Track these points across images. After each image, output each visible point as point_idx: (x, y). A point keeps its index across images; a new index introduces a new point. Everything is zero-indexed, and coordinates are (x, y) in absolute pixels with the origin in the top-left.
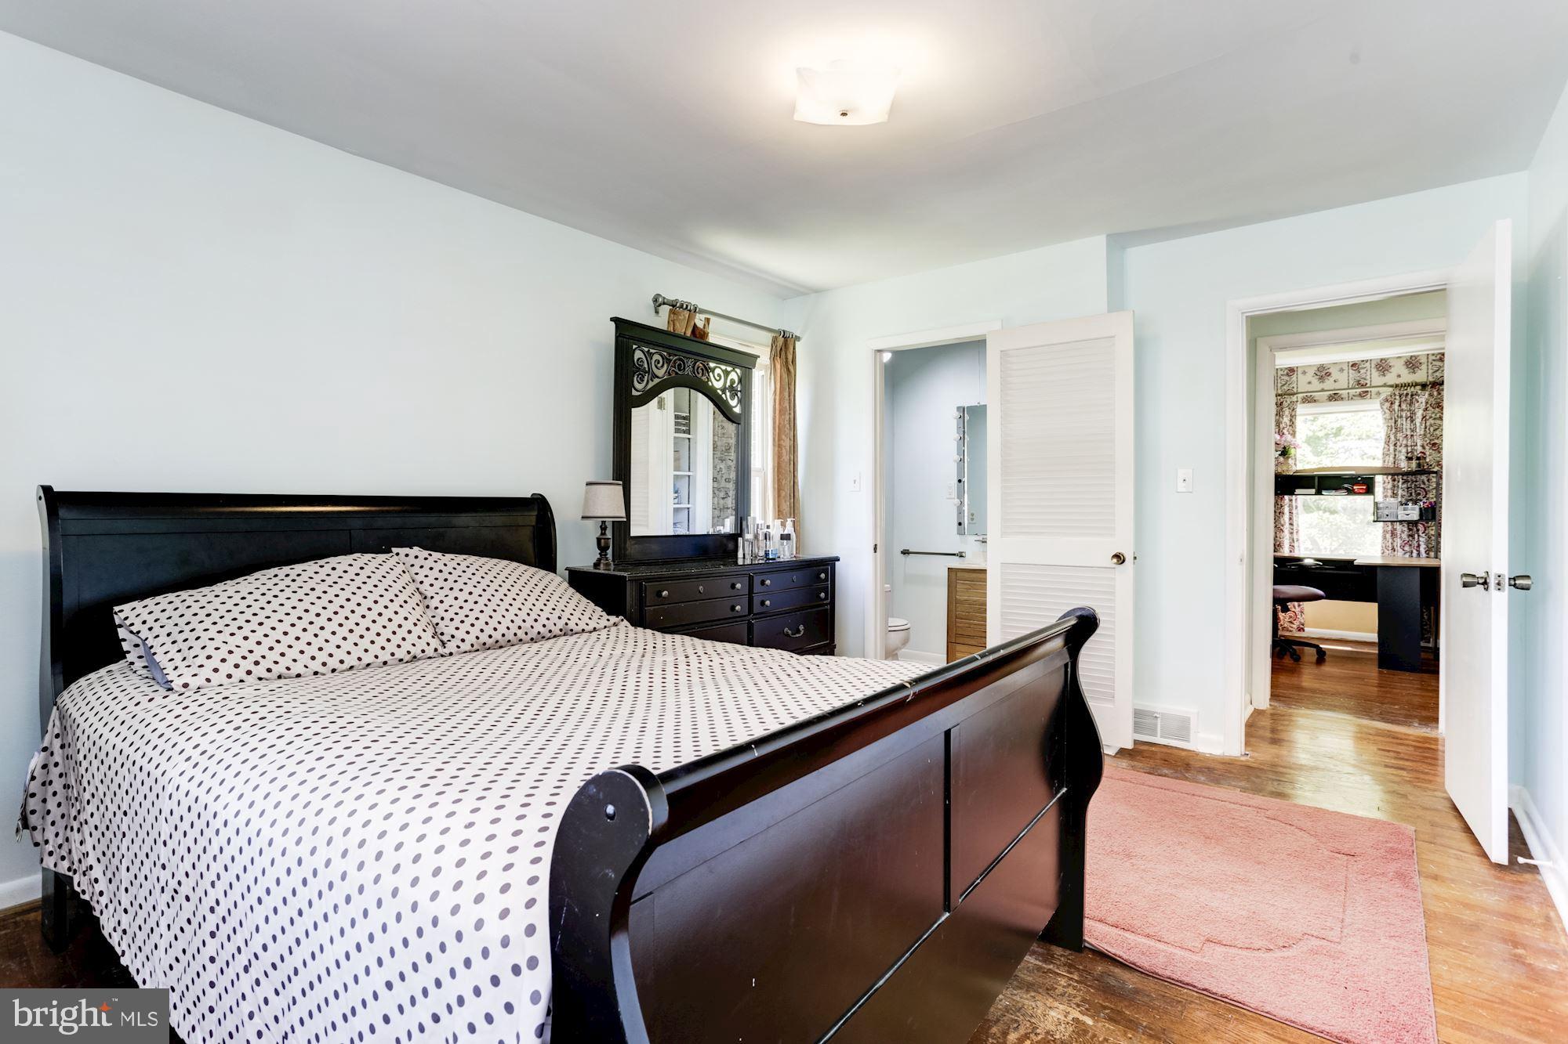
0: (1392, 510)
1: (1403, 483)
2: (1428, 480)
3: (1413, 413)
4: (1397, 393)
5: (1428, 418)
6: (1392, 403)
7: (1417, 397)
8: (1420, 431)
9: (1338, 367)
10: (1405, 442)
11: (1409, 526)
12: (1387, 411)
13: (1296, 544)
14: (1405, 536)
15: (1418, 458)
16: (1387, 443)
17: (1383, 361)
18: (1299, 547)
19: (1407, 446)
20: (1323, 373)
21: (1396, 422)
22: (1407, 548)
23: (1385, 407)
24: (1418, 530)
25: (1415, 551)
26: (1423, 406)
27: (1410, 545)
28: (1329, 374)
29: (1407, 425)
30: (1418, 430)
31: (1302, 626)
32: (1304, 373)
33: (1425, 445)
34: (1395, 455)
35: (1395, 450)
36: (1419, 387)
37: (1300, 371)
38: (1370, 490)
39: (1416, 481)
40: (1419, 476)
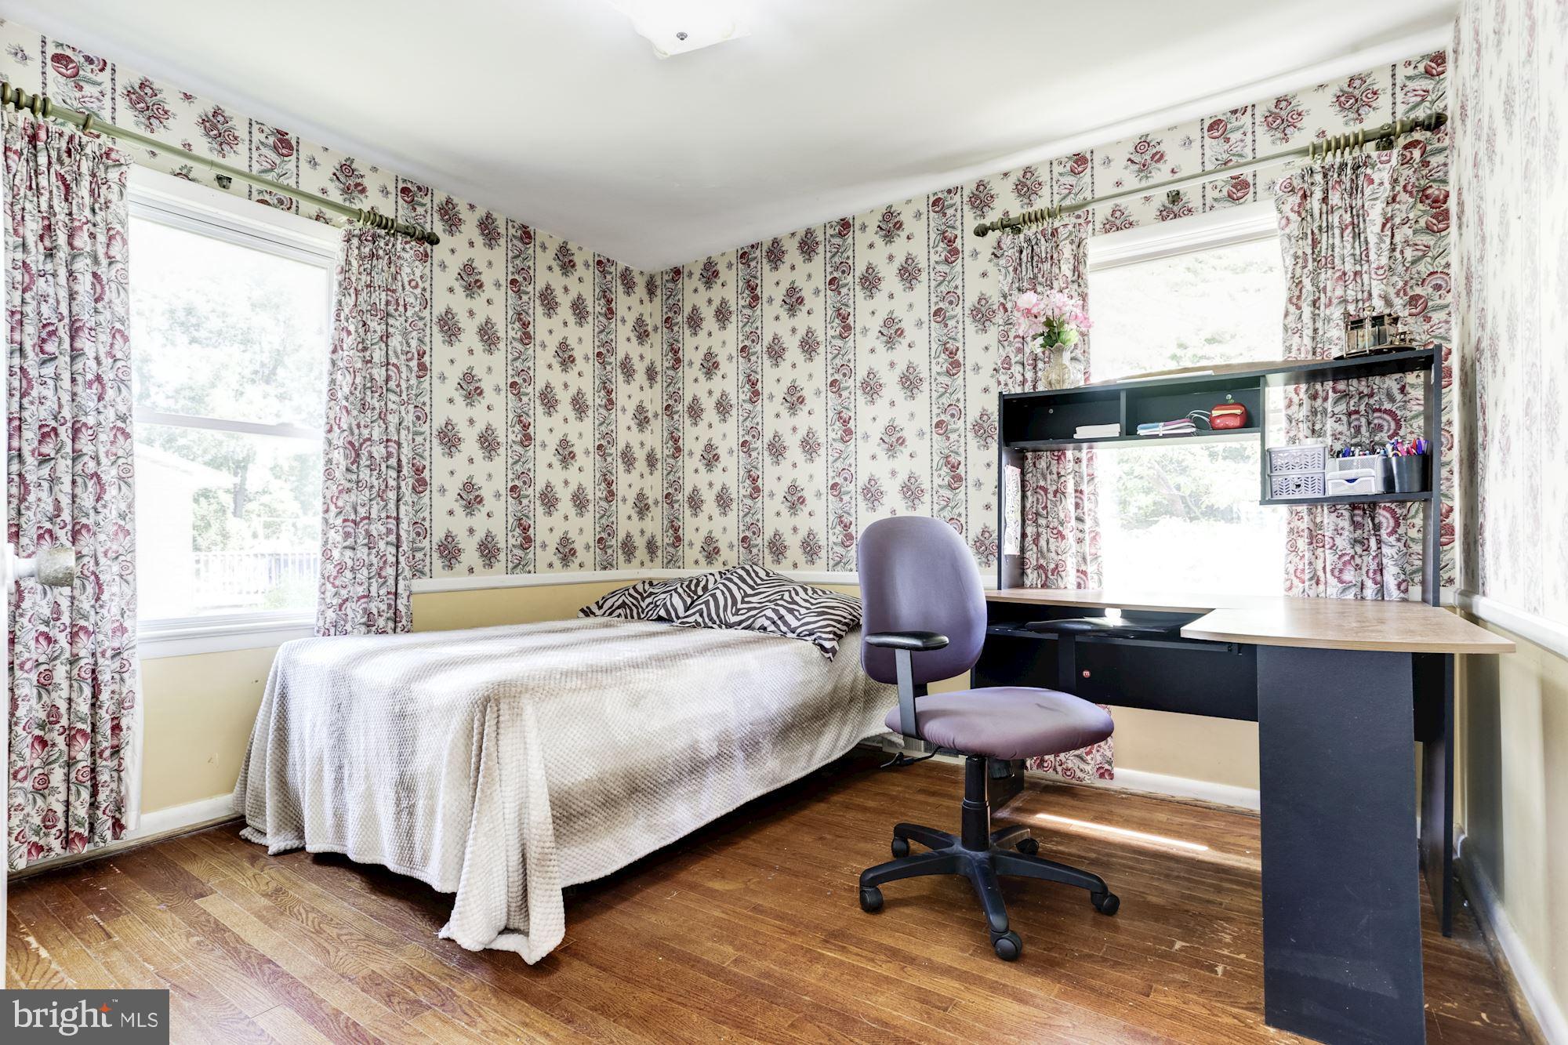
0: (1310, 470)
1: (1336, 402)
2: (1402, 390)
3: (1357, 219)
4: (1317, 167)
5: (1397, 221)
6: (1305, 196)
7: (1369, 171)
8: (1379, 257)
9: (1179, 136)
10: (1339, 292)
11: (1352, 516)
12: (1294, 217)
13: (1091, 569)
14: (1342, 543)
15: (1378, 320)
16: (1295, 301)
17: (1283, 104)
18: (1099, 574)
19: (1344, 301)
20: (1147, 157)
21: (1315, 243)
22: (1349, 575)
23: (1287, 208)
24: (1377, 527)
25: (1369, 583)
26: (1386, 192)
27: (1358, 567)
28: (1159, 157)
29: (1343, 247)
30: (1373, 256)
31: (1107, 766)
32: (1107, 161)
33: (1392, 296)
34: (1315, 330)
35: (1315, 317)
36: (1371, 145)
37: (1098, 159)
38: (1251, 421)
39: (1371, 395)
40: (1377, 379)
